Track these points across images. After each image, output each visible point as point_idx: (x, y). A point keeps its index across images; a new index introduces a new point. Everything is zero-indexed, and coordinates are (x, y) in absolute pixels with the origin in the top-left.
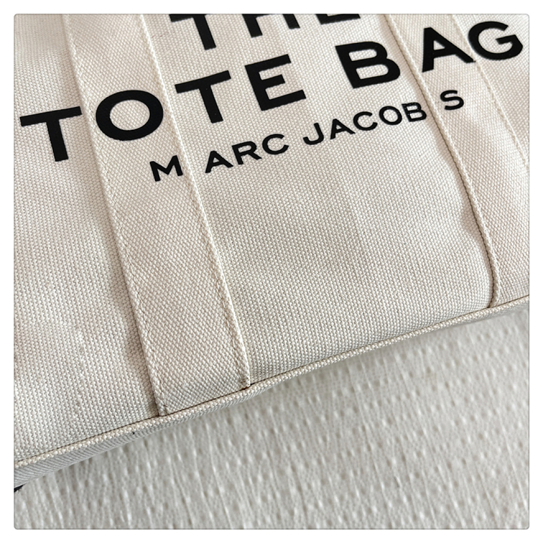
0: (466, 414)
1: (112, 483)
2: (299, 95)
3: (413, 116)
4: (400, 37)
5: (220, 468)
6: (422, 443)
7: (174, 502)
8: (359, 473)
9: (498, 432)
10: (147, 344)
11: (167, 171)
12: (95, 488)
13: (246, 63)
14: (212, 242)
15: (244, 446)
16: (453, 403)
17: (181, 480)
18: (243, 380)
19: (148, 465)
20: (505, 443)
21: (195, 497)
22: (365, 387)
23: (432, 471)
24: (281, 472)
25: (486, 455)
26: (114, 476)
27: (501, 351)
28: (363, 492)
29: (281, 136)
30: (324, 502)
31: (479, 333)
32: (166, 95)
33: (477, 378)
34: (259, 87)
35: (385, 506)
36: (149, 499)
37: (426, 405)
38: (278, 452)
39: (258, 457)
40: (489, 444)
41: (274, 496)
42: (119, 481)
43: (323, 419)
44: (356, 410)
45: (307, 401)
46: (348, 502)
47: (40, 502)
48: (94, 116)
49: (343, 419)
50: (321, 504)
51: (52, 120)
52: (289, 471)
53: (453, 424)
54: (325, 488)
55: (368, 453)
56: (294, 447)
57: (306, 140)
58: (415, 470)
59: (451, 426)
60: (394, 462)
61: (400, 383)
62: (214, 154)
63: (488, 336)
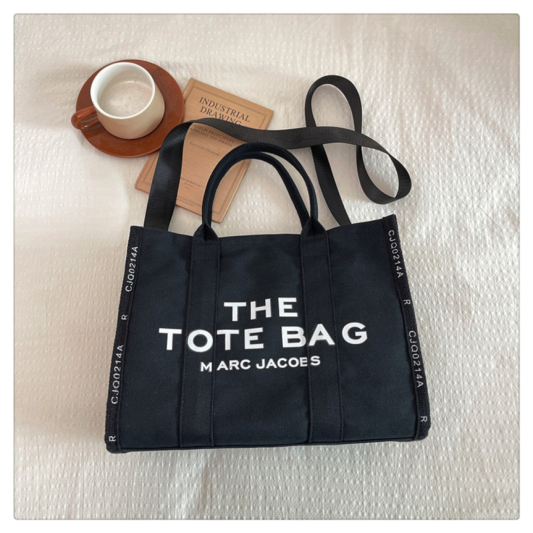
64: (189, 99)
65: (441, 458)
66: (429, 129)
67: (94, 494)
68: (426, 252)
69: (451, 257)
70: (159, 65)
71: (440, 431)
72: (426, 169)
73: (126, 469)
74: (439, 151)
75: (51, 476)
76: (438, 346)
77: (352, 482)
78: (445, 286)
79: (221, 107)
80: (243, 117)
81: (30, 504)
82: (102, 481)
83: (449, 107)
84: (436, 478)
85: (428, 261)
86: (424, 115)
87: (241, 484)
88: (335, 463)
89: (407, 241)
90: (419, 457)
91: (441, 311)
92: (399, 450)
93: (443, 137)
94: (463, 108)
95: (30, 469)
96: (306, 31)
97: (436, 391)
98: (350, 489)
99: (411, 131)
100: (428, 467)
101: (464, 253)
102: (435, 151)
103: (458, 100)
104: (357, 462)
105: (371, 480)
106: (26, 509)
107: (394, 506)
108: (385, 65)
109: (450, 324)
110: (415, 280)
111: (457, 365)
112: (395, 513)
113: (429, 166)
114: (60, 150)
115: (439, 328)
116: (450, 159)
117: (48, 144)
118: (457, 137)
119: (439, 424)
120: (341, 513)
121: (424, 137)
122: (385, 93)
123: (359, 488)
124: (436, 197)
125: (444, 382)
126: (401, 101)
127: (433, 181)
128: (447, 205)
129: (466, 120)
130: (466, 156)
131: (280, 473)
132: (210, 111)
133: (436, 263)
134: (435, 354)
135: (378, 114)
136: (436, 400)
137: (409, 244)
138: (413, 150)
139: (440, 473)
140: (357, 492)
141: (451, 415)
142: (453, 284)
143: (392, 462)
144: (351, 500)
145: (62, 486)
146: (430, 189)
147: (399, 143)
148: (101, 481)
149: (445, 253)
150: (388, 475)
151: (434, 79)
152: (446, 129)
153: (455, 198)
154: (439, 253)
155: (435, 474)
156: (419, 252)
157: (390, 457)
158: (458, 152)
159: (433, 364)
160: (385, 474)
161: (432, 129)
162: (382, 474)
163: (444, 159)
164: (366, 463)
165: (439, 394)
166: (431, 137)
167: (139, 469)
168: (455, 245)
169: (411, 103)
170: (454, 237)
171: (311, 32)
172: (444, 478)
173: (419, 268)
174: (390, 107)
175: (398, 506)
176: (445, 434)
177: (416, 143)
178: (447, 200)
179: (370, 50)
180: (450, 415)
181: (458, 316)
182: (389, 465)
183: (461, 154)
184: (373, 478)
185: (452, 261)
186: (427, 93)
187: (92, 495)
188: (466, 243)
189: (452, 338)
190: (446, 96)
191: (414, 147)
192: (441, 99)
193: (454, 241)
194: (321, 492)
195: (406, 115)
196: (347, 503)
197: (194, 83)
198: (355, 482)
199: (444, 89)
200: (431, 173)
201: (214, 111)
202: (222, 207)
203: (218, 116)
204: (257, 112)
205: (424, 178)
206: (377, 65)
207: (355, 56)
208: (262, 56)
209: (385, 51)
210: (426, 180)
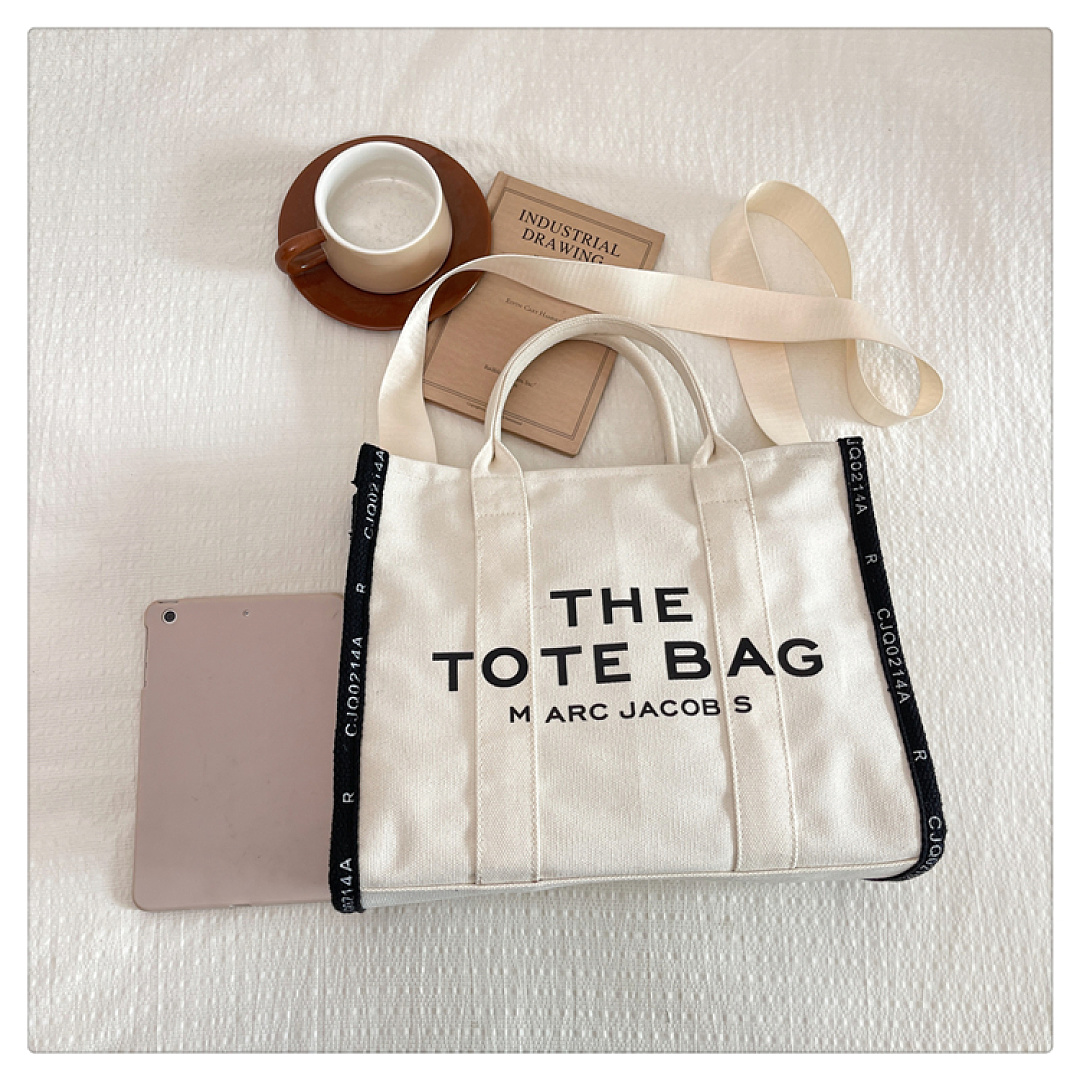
0: (755, 972)
1: (416, 936)
2: (626, 678)
3: (709, 710)
4: (719, 643)
5: (509, 951)
6: (702, 987)
7: (462, 969)
8: (634, 996)
9: (783, 999)
10: (479, 835)
11: (520, 716)
12: (402, 936)
13: (596, 643)
14: (536, 775)
15: (534, 938)
16: (744, 958)
17: (473, 952)
18: (534, 876)
19: (449, 930)
20: (788, 1014)
21: (481, 971)
22: (660, 916)
23: (706, 1017)
24: (562, 973)
25: (765, 1019)
26: (419, 930)
27: (809, 921)
28: (633, 1015)
29: (604, 706)
30: (594, 1013)
31: (791, 896)
32: (533, 657)
33: (776, 940)
34: (600, 663)
35: (652, 1036)
36: (443, 960)
37: (715, 951)
38: (564, 953)
39: (545, 952)
40: (771, 1009)
41: (550, 993)
42: (422, 936)
43: (612, 935)
44: (645, 936)
45: (601, 914)
46: (616, 1021)
47: (355, 932)
48: (481, 663)
49: (630, 941)
50: (591, 1014)
51: (453, 659)
52: (569, 973)
53: (739, 978)
54: (598, 999)
55: (647, 981)
56: (579, 953)
57: (622, 714)
58: (689, 1011)
59: (736, 980)
60: (670, 996)
61: (695, 923)
62: (555, 709)
63: (799, 901)
64: (498, 212)
65: (1011, 911)
66: (966, 278)
67: (344, 991)
68: (968, 515)
69: (1016, 525)
70: (439, 146)
71: (1006, 861)
72: (961, 355)
73: (406, 940)
74: (986, 320)
75: (259, 955)
76: (998, 696)
77: (843, 962)
78: (1007, 581)
79: (563, 227)
80: (607, 248)
81: (218, 1011)
82: (361, 965)
83: (1004, 235)
84: (1002, 950)
85: (973, 531)
86: (955, 250)
87: (631, 968)
88: (810, 927)
90: (969, 910)
91: (1002, 630)
92: (930, 899)
93: (993, 292)
94: (1031, 236)
95: (217, 941)
96: (721, 83)
97: (996, 783)
98: (841, 975)
99: (931, 281)
100: (987, 930)
101: (1040, 518)
102: (978, 320)
103: (1022, 222)
104: (852, 924)
105: (880, 958)
106: (209, 1021)
107: (926, 1006)
108: (877, 151)
109: (1020, 655)
110: (951, 570)
111: (1034, 734)
112: (928, 1019)
113: (967, 351)
114: (250, 314)
115: (999, 662)
116: (1007, 336)
117: (225, 301)
118: (1022, 293)
119: (1004, 846)
120: (826, 1021)
121: (956, 292)
122: (879, 206)
123: (858, 972)
124: (983, 408)
125: (1010, 766)
126: (911, 222)
127: (976, 378)
128: (1003, 424)
129: (1037, 259)
130: (1039, 330)
131: (710, 947)
132: (541, 237)
133: (989, 537)
134: (993, 713)
135: (867, 246)
136: (996, 801)
137: (934, 499)
138: (935, 319)
139: (1009, 941)
140: (854, 982)
141: (1026, 829)
142: (1024, 579)
143: (918, 921)
144: (844, 996)
145: (283, 975)
146: (970, 393)
147: (909, 305)
148: (357, 964)
149: (1004, 517)
150: (912, 947)
151: (973, 179)
152: (998, 278)
153: (1018, 410)
154: (993, 516)
155: (1000, 943)
156: (956, 515)
157: (914, 912)
158: (1023, 322)
159: (988, 730)
160: (906, 945)
161: (972, 278)
162: (900, 945)
163: (996, 335)
164: (870, 924)
165: (1001, 788)
166: (971, 292)
167: (430, 940)
168: (1022, 501)
169: (931, 225)
170: (1021, 486)
171: (732, 84)
172: (1018, 950)
173: (957, 547)
174: (889, 234)
175: (934, 1006)
176: (1016, 865)
177: (942, 305)
178: (1003, 414)
179: (848, 121)
180: (1023, 829)
181: (1034, 640)
182: (913, 926)
183: (1029, 326)
184: (883, 953)
185: (1019, 533)
186: (961, 207)
187: (340, 992)
188: (1043, 498)
189: (1024, 681)
190: (997, 212)
191: (938, 312)
192: (988, 219)
193: (1021, 494)
194: (785, 985)
195: (922, 249)
196: (836, 1002)
197: (505, 182)
198: (849, 962)
199: (994, 199)
200: (972, 363)
201: (549, 236)
202: (578, 425)
203: (558, 246)
204: (634, 237)
205: (959, 372)
206: (862, 150)
207: (819, 133)
208: (637, 132)
209: (876, 123)
210: (962, 377)
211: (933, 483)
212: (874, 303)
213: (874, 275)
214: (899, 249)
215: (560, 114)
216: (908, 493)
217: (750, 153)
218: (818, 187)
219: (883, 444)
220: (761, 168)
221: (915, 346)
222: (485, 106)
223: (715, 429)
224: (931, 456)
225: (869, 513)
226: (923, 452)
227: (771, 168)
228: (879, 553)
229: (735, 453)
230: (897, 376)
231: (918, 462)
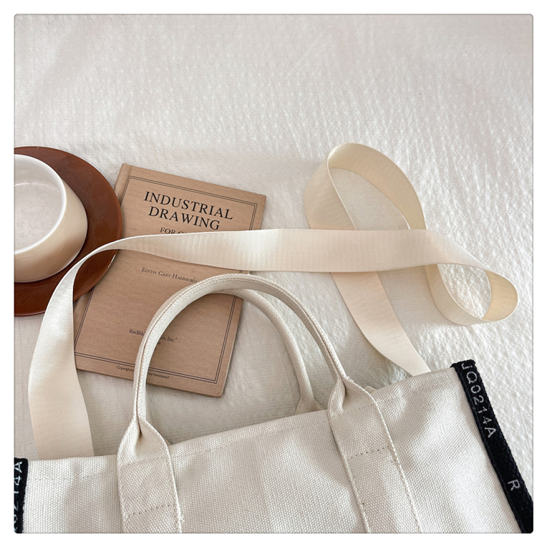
64: (126, 197)
66: (501, 196)
70: (69, 150)
72: (513, 257)
74: (524, 226)
79: (182, 201)
80: (221, 213)
83: (521, 160)
86: (488, 176)
89: (516, 376)
93: (524, 204)
99: (476, 202)
102: (518, 228)
108: (415, 110)
113: (516, 251)
121: (497, 208)
122: (424, 151)
126: (450, 159)
132: (165, 212)
135: (423, 182)
138: (487, 231)
147: (464, 223)
151: (489, 122)
161: (506, 195)
166: (507, 207)
169: (466, 160)
171: (298, 74)
174: (436, 171)
177: (489, 220)
179: (389, 91)
186: (485, 144)
190: (512, 143)
191: (487, 226)
192: (507, 150)
195: (463, 179)
197: (130, 172)
199: (507, 135)
200: (523, 262)
201: (171, 210)
202: (219, 368)
203: (180, 217)
204: (242, 202)
205: (516, 272)
206: (403, 111)
207: (369, 102)
208: (231, 118)
209: (409, 90)
210: (518, 274)
211: (517, 367)
212: (438, 225)
213: (433, 204)
214: (447, 181)
215: (167, 112)
216: (500, 379)
217: (321, 124)
218: (377, 143)
219: (470, 339)
220: (331, 134)
221: (477, 255)
222: (105, 113)
223: (343, 373)
224: (510, 344)
225: (499, 436)
226: (502, 341)
227: (339, 133)
228: (519, 477)
229: (365, 395)
230: (468, 282)
231: (501, 350)
